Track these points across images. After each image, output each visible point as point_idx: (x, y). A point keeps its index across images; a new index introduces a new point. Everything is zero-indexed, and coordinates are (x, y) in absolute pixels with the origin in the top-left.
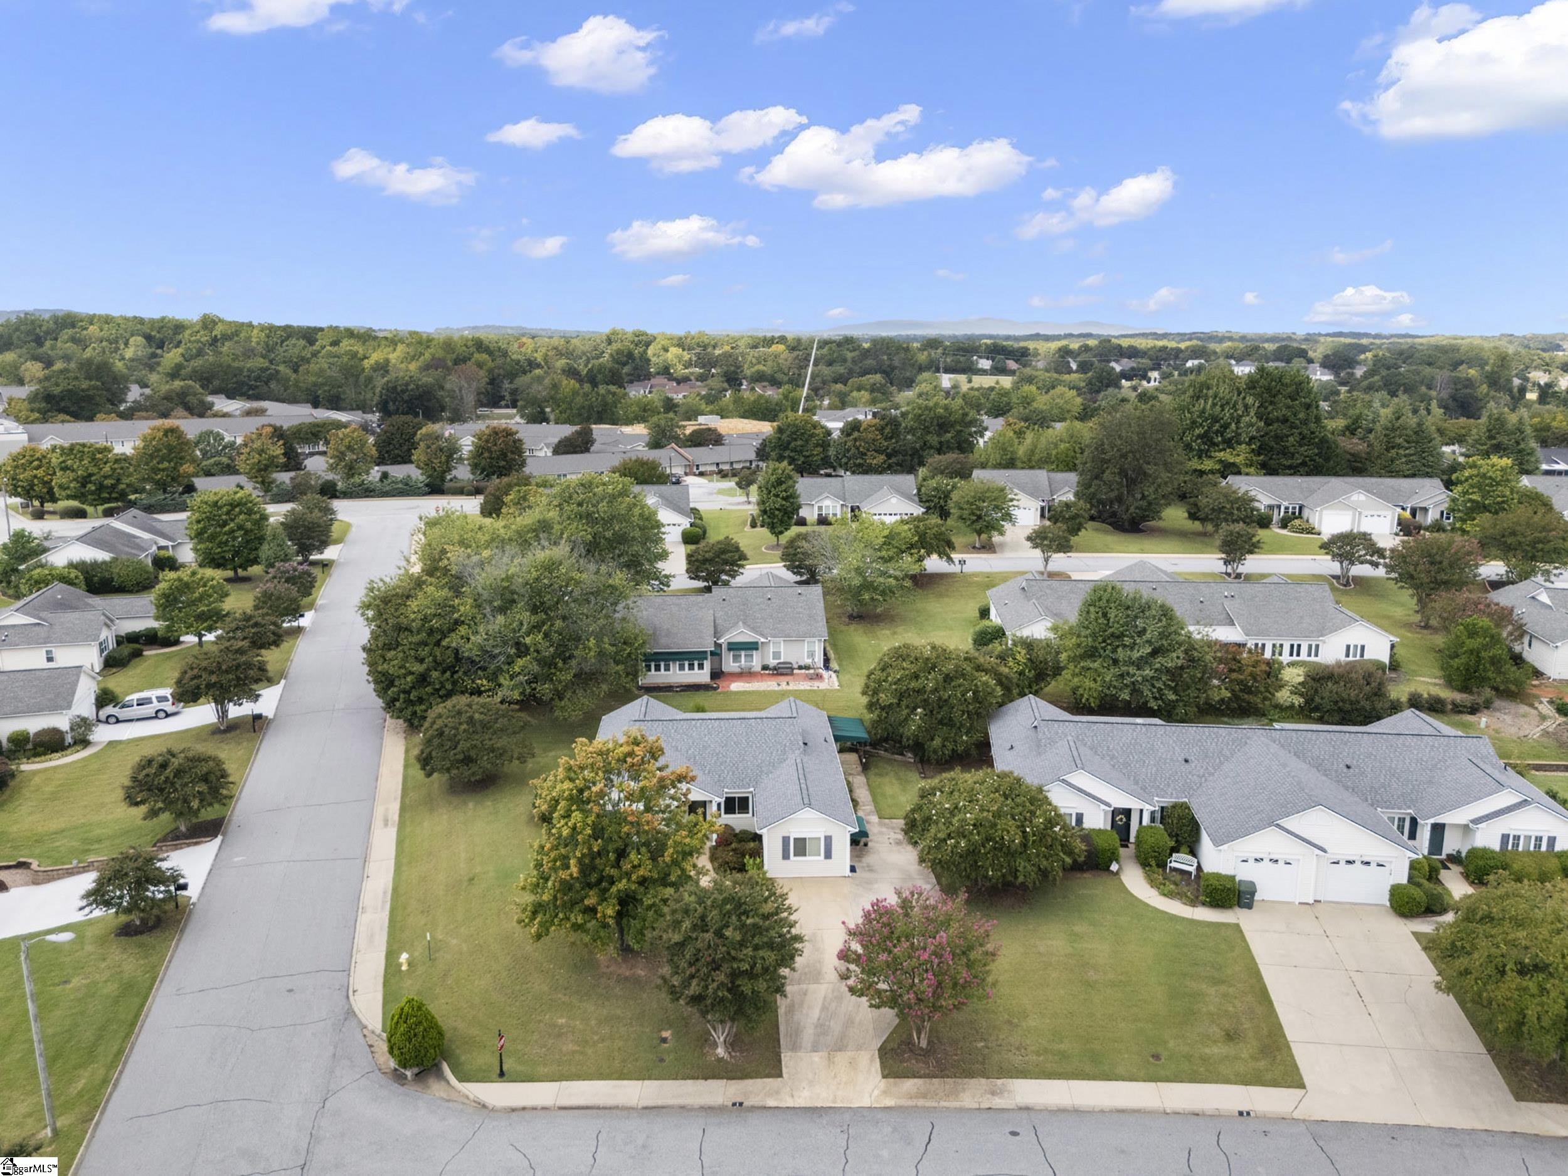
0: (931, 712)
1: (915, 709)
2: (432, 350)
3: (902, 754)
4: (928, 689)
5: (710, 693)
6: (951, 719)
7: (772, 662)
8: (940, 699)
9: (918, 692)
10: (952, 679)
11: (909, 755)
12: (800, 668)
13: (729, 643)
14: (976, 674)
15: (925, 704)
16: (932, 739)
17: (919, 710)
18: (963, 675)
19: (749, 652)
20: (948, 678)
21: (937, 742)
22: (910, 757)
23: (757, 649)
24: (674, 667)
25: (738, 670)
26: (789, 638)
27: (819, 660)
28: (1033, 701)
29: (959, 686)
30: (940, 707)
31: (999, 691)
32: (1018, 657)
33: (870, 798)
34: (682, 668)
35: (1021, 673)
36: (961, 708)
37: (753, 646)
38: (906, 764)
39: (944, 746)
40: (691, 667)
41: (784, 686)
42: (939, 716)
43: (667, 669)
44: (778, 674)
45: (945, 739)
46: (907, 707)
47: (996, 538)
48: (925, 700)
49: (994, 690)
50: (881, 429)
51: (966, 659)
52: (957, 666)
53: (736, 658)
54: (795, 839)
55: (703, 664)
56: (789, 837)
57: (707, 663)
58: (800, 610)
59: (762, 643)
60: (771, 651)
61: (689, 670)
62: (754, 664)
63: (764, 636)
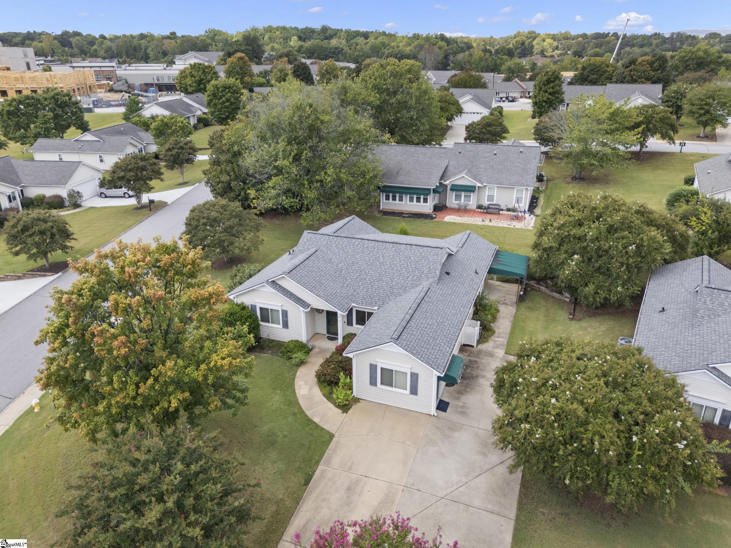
0: (590, 259)
1: (574, 254)
2: (418, 41)
3: (560, 293)
4: (588, 237)
5: (427, 221)
6: (608, 269)
7: (486, 203)
8: (599, 248)
9: (579, 239)
10: (616, 231)
11: (567, 295)
12: (509, 210)
13: (453, 185)
14: (645, 228)
15: (584, 251)
16: (586, 285)
17: (576, 256)
18: (630, 227)
19: (468, 194)
20: (611, 229)
21: (590, 289)
22: (567, 297)
23: (473, 191)
24: (406, 198)
25: (457, 207)
26: (502, 185)
27: (525, 204)
28: (706, 263)
29: (623, 238)
30: (600, 256)
31: (668, 248)
32: (703, 217)
33: (508, 330)
34: (411, 200)
35: (704, 233)
36: (620, 260)
37: (470, 189)
38: (561, 302)
39: (596, 293)
40: (418, 200)
41: (487, 223)
42: (597, 265)
43: (401, 200)
44: (487, 213)
45: (599, 287)
46: (566, 252)
47: (719, 130)
48: (585, 248)
49: (662, 246)
50: (651, 64)
51: (638, 212)
52: (624, 218)
53: (458, 197)
54: (382, 369)
55: (427, 199)
56: (376, 366)
57: (430, 198)
58: (517, 164)
59: (479, 187)
60: (487, 194)
61: (417, 202)
62: (471, 203)
63: (481, 182)
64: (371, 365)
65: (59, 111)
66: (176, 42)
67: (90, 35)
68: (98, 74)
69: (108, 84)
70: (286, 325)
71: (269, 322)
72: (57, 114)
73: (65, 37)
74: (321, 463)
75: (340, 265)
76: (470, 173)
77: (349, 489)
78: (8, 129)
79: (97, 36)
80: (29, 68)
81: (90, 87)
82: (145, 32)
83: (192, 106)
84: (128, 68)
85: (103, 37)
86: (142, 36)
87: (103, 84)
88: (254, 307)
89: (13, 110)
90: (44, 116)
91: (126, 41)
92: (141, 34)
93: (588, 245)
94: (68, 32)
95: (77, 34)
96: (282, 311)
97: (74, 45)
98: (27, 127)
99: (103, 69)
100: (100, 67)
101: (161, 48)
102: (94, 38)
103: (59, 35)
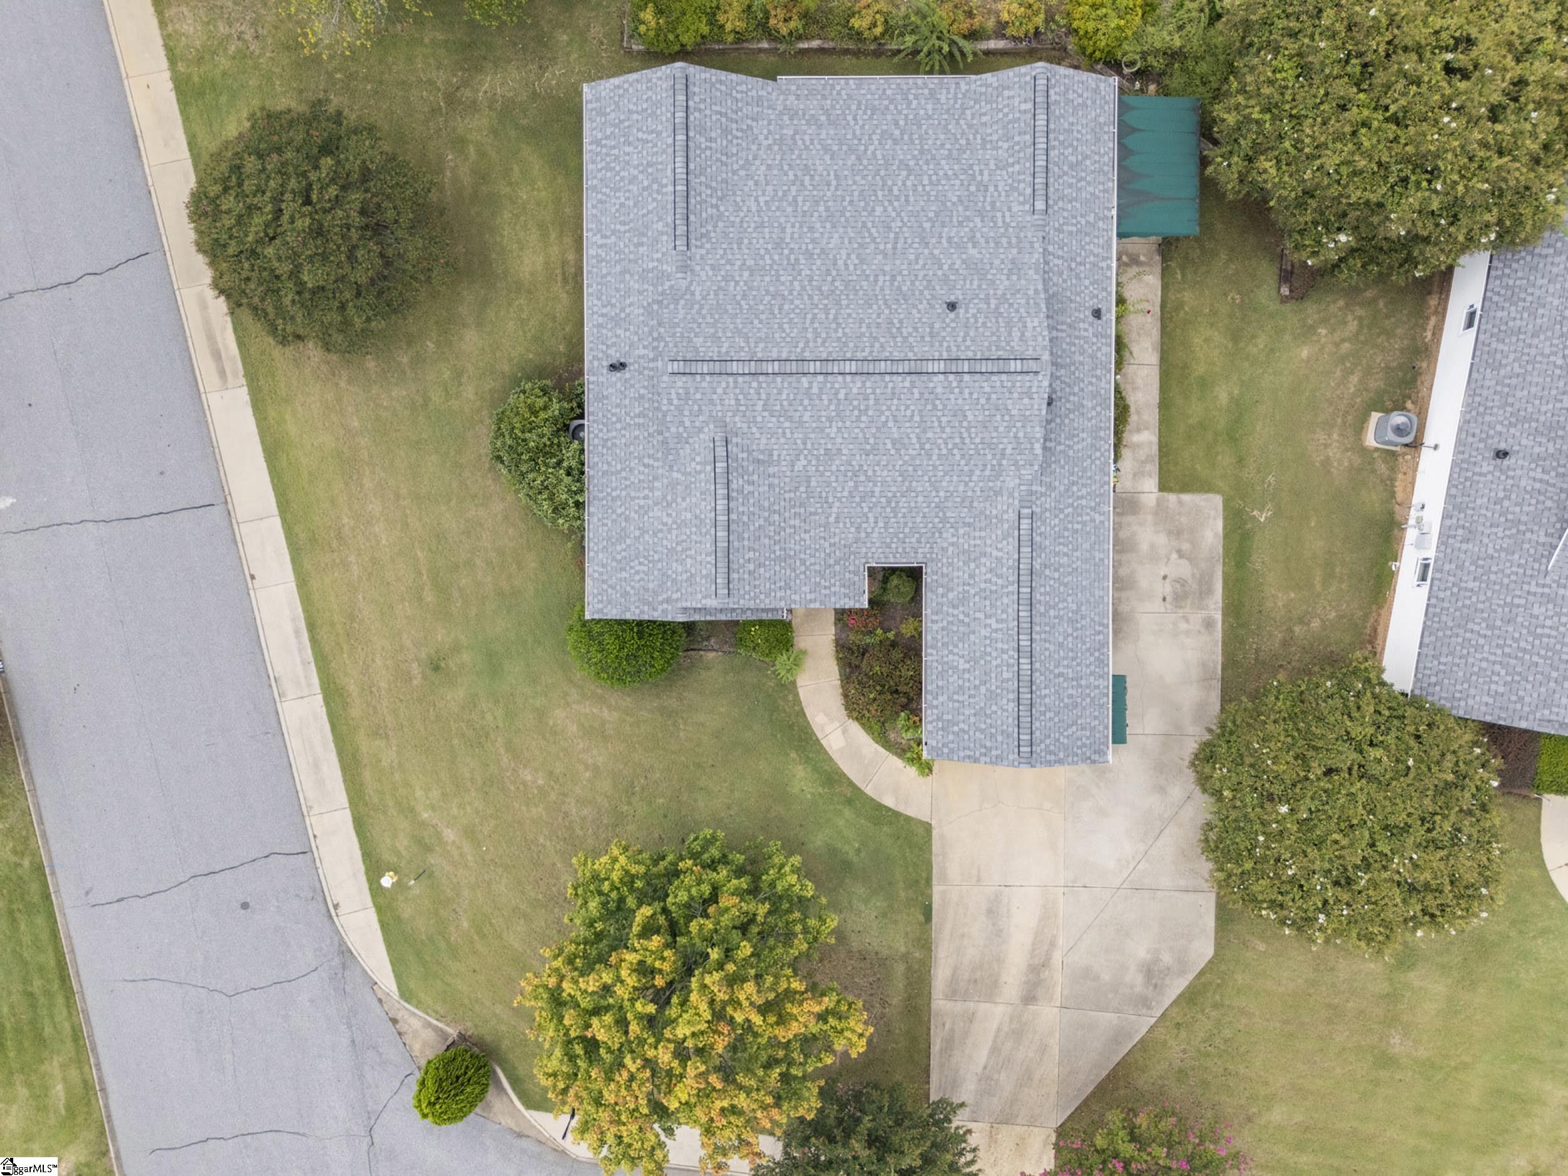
74: (934, 882)
77: (990, 912)
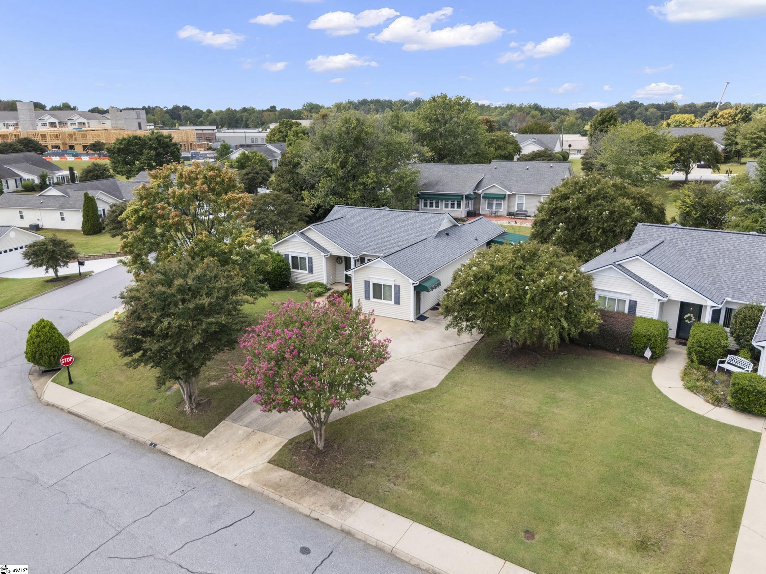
1: (559, 223)
6: (589, 235)
7: (515, 210)
8: (580, 216)
9: (565, 210)
10: (592, 200)
13: (486, 194)
15: (569, 220)
17: (561, 224)
19: (499, 202)
23: (504, 199)
24: (442, 204)
25: (489, 213)
26: (529, 193)
29: (599, 206)
32: (687, 200)
34: (446, 206)
37: (502, 197)
40: (453, 206)
42: (580, 232)
46: (555, 223)
48: (568, 217)
53: (490, 205)
54: (374, 284)
55: (460, 204)
56: (369, 282)
57: (463, 203)
58: (546, 176)
59: (509, 195)
60: (517, 202)
61: (451, 208)
62: (502, 210)
63: (511, 191)
64: (365, 281)
65: (161, 150)
66: (275, 115)
67: (198, 109)
68: (199, 136)
69: (208, 144)
70: (311, 271)
71: (298, 269)
72: (159, 152)
73: (175, 111)
75: (359, 228)
76: (502, 184)
78: (117, 164)
79: (205, 111)
80: (140, 128)
81: (191, 144)
82: (247, 107)
83: (275, 152)
84: (227, 131)
85: (209, 112)
86: (244, 110)
87: (203, 144)
88: (287, 256)
89: (122, 148)
90: (148, 154)
91: (229, 114)
92: (244, 108)
93: (571, 214)
94: (179, 107)
95: (186, 108)
96: (308, 258)
97: (182, 117)
98: (132, 163)
99: (204, 132)
100: (202, 130)
101: (261, 120)
102: (202, 112)
103: (170, 110)
